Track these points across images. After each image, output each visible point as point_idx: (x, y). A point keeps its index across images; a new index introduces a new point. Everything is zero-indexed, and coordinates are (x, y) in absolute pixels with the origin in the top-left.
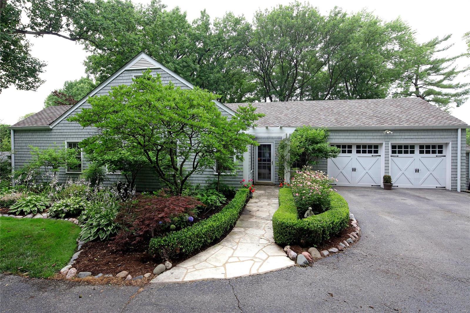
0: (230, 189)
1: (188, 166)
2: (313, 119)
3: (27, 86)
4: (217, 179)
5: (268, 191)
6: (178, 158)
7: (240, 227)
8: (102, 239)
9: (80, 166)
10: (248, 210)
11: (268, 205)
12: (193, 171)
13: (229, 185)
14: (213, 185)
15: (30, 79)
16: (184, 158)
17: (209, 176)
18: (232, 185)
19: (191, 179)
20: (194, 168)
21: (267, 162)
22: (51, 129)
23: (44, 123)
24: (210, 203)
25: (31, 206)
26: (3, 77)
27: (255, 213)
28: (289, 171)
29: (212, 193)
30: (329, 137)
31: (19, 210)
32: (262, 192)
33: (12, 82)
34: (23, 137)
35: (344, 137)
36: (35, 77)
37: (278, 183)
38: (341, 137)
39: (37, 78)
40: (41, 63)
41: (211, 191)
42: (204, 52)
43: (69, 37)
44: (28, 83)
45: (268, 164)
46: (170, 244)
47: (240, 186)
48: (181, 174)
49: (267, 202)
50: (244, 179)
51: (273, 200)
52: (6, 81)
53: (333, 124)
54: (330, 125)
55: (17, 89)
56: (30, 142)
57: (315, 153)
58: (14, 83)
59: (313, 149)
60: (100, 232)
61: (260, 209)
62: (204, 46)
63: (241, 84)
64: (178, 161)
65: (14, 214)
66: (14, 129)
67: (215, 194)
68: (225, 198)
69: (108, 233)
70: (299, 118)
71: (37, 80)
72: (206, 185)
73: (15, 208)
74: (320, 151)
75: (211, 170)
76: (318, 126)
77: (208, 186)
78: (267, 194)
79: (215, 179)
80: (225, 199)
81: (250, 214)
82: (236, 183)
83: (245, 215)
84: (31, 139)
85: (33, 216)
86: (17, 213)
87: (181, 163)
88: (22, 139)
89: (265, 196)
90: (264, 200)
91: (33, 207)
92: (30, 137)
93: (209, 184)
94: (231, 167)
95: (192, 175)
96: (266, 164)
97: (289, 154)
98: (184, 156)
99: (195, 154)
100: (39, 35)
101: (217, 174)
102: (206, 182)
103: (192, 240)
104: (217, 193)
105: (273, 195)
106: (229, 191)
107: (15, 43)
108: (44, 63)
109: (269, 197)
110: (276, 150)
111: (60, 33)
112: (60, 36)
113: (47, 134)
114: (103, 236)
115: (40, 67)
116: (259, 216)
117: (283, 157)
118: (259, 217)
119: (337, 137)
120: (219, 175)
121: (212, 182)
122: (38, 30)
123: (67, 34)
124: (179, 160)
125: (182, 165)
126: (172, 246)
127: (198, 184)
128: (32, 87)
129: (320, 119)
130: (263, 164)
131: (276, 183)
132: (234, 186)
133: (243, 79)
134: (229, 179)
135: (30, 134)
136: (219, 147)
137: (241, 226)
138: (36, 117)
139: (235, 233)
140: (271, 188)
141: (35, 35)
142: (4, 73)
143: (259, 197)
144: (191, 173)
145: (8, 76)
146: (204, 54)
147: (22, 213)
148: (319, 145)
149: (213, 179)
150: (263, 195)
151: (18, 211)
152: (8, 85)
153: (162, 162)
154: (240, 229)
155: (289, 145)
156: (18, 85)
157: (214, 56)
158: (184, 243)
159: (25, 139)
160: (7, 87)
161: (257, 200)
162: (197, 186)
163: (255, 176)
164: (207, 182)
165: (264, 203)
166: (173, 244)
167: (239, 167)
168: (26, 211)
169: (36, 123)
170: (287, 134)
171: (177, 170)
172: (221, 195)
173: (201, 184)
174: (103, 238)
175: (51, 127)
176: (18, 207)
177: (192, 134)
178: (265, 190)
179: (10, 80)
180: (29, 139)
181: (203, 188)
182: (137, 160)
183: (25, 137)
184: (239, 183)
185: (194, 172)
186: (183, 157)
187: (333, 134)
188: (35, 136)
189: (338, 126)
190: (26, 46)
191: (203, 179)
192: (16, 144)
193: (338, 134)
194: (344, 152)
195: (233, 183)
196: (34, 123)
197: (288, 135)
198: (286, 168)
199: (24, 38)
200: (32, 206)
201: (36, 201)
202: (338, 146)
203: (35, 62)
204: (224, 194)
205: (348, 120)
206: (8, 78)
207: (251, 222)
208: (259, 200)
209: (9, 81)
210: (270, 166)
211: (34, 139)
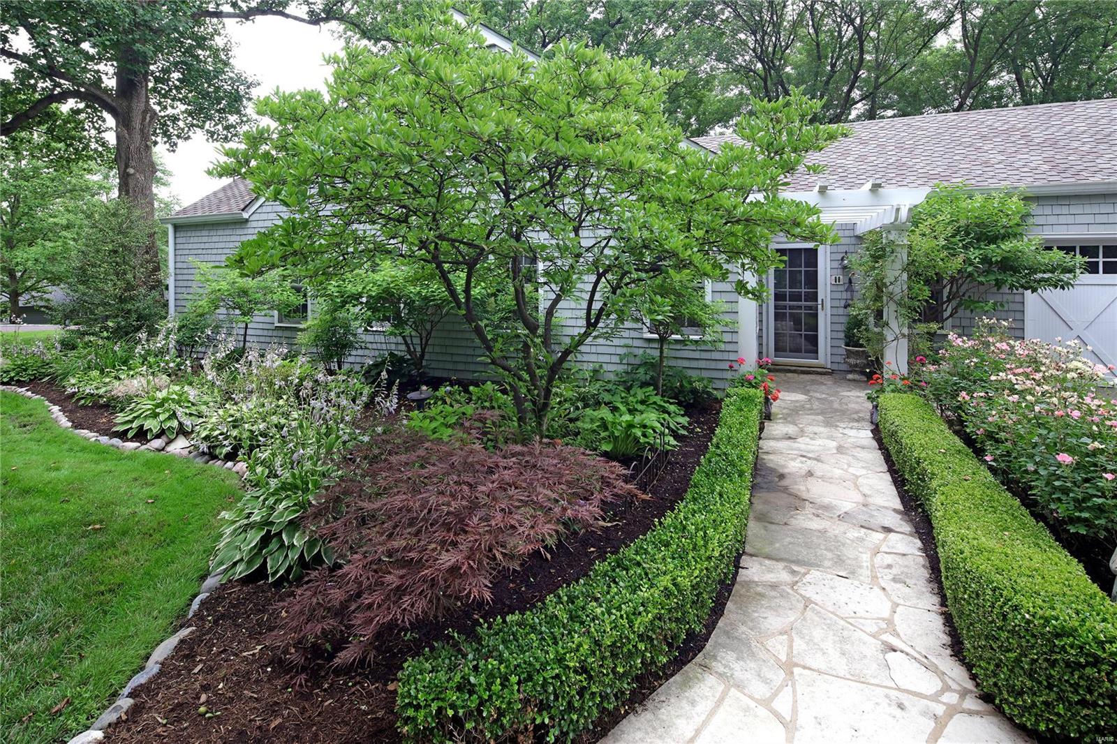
0: (698, 385)
1: (568, 314)
2: (962, 166)
3: (225, 132)
4: (656, 353)
5: (818, 395)
6: (541, 291)
7: (769, 557)
8: (274, 574)
9: (305, 307)
10: (773, 470)
11: (840, 449)
12: (586, 335)
13: (689, 373)
14: (642, 370)
15: (233, 119)
16: (556, 288)
17: (629, 342)
18: (698, 372)
19: (579, 357)
20: (591, 325)
21: (803, 303)
22: (247, 221)
23: (234, 206)
24: (642, 440)
25: (162, 417)
26: (181, 117)
27: (803, 488)
28: (904, 336)
29: (643, 402)
30: (1031, 221)
31: (134, 425)
32: (800, 397)
33: (197, 126)
34: (192, 240)
35: (1090, 219)
36: (238, 112)
37: (844, 367)
38: (1079, 219)
39: (244, 116)
40: (250, 80)
41: (640, 396)
42: (606, 27)
43: (306, 17)
44: (227, 128)
45: (807, 308)
46: (489, 712)
47: (729, 375)
48: (546, 342)
49: (831, 438)
50: (742, 354)
51: (853, 433)
52: (186, 124)
53: (1044, 176)
54: (1032, 179)
55: (207, 140)
56: (204, 252)
57: (988, 272)
58: (202, 127)
59: (985, 260)
60: (271, 547)
61: (819, 468)
62: (607, 13)
63: (700, 102)
64: (541, 298)
65: (123, 435)
66: (175, 222)
67: (655, 403)
68: (683, 416)
69: (294, 556)
70: (910, 163)
71: (245, 119)
72: (621, 368)
73: (127, 419)
74: (1008, 265)
75: (639, 325)
76: (986, 183)
77: (627, 373)
78: (816, 405)
79: (648, 351)
80: (684, 420)
81: (785, 490)
82: (713, 365)
83: (769, 490)
84: (207, 246)
85: (168, 444)
86: (130, 435)
87: (549, 303)
88: (190, 246)
89: (812, 411)
90: (816, 429)
91: (169, 418)
92: (205, 239)
93: (630, 367)
94: (704, 317)
95: (582, 348)
96: (800, 307)
97: (905, 276)
98: (556, 284)
99: (593, 278)
100: (247, 19)
101: (656, 336)
102: (621, 360)
103: (590, 678)
104: (658, 399)
105: (843, 412)
106: (694, 391)
107: (201, 42)
108: (255, 78)
109: (832, 416)
110: (836, 264)
111: (288, 11)
112: (287, 16)
113: (239, 232)
114: (277, 564)
115: (248, 88)
116: (826, 501)
117: (880, 286)
118: (826, 508)
119: (1062, 220)
120: (662, 340)
121: (637, 361)
122: (245, 9)
123: (303, 12)
124: (544, 297)
125: (550, 312)
126: (498, 719)
127: (597, 366)
128: (236, 135)
129: (986, 164)
130: (791, 308)
131: (835, 367)
132: (705, 374)
133: (704, 88)
134: (691, 355)
135: (205, 233)
136: (686, 247)
137: (767, 550)
138: (221, 195)
139: (757, 596)
140: (822, 384)
141: (239, 19)
142: (183, 107)
143: (793, 414)
144: (580, 343)
145: (190, 114)
146: (607, 32)
147: (141, 435)
148: (1007, 246)
149: (641, 351)
150: (803, 407)
151: (131, 428)
152: (190, 133)
153: (496, 301)
154: (770, 571)
155: (902, 246)
156: (208, 131)
157: (631, 38)
158: (556, 699)
159: (195, 246)
160: (189, 138)
161: (791, 429)
162: (595, 371)
163: (764, 343)
164: (624, 362)
165: (819, 442)
166: (501, 713)
167: (727, 318)
168: (150, 430)
169: (218, 207)
170: (898, 210)
171: (532, 328)
172: (672, 408)
173: (604, 365)
174: (277, 572)
175: (246, 215)
176: (135, 418)
177: (580, 215)
178: (806, 392)
179: (195, 122)
180: (202, 246)
181: (612, 377)
182: (429, 294)
183: (196, 240)
184: (726, 366)
185: (590, 339)
186: (553, 286)
187: (1048, 210)
188: (215, 239)
189: (1066, 182)
190: (226, 50)
191: (612, 350)
192: (179, 259)
193: (1065, 210)
194: (1092, 268)
195: (702, 364)
196: (214, 207)
197: (904, 214)
198: (894, 324)
199: (222, 31)
200: (167, 415)
201: (178, 402)
202: (1068, 249)
203: (239, 79)
204: (679, 404)
205: (1098, 161)
206: (190, 119)
207: (804, 532)
208: (796, 429)
209: (193, 125)
210: (816, 316)
211: (212, 245)
